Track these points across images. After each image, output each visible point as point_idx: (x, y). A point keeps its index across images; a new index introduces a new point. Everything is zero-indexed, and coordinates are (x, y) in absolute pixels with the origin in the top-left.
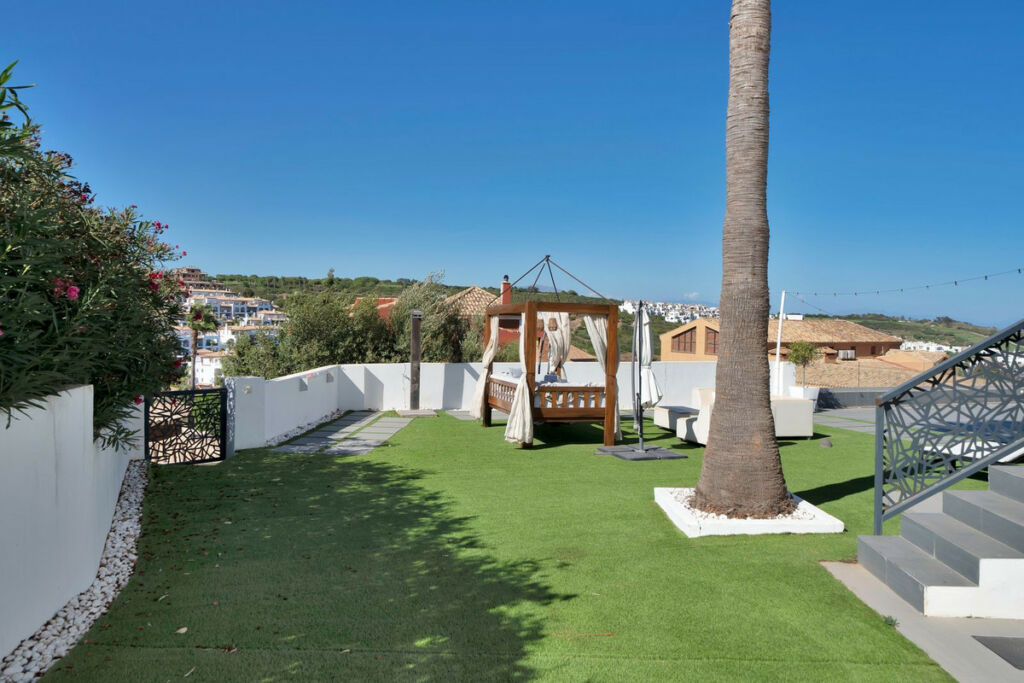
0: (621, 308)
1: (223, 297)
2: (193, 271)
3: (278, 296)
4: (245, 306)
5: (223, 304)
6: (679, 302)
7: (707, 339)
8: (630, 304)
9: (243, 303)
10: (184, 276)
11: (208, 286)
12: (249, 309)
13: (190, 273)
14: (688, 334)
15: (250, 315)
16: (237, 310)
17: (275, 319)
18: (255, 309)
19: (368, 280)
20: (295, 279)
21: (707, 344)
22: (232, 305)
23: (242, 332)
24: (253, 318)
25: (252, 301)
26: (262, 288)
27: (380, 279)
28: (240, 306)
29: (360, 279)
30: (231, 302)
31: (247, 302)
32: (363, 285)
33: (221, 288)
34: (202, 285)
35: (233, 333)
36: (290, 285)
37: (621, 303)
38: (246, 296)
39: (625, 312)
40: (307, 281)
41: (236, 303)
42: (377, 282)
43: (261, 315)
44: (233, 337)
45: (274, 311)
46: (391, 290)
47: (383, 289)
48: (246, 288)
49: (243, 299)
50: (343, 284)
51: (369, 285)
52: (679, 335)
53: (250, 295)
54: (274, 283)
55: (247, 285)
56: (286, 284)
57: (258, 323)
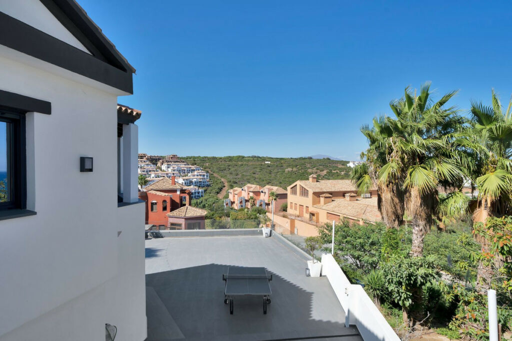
0: (348, 165)
1: (184, 166)
2: (174, 156)
3: (205, 164)
4: (191, 169)
5: (183, 169)
7: (300, 189)
8: (352, 164)
9: (190, 168)
10: (171, 158)
11: (179, 161)
12: (192, 170)
14: (295, 187)
15: (192, 172)
16: (187, 171)
17: (201, 174)
18: (194, 170)
19: (240, 157)
21: (300, 192)
23: (187, 180)
24: (193, 174)
25: (193, 167)
26: (199, 162)
28: (189, 169)
33: (183, 162)
34: (176, 161)
35: (184, 180)
37: (348, 162)
39: (350, 167)
40: (216, 158)
41: (187, 168)
42: (243, 157)
43: (196, 173)
44: (183, 181)
45: (200, 171)
46: (249, 160)
47: (245, 160)
48: (193, 162)
49: (190, 166)
50: (230, 159)
51: (240, 158)
52: (293, 187)
53: (193, 165)
54: (204, 159)
55: (195, 161)
56: (209, 159)
57: (194, 176)
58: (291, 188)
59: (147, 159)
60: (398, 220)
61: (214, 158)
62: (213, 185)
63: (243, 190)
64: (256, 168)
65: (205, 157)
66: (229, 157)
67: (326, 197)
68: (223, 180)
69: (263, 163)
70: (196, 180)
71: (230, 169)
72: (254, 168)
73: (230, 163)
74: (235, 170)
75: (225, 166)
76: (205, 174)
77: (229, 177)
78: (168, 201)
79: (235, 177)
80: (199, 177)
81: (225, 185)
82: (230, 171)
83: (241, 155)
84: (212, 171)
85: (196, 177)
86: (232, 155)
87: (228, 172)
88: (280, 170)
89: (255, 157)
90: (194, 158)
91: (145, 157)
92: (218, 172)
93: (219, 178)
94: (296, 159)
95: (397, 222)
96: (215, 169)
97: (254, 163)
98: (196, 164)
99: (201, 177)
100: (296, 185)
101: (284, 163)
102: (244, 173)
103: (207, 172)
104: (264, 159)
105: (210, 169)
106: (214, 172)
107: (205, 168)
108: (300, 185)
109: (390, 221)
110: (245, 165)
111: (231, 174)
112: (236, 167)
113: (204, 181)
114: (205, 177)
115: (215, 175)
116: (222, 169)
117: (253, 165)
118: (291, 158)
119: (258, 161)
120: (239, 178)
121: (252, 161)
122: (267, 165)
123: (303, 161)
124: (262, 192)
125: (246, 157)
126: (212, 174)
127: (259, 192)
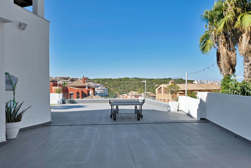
1: (92, 84)
2: (87, 78)
3: (105, 83)
4: (96, 86)
5: (91, 85)
6: (212, 80)
7: (164, 90)
8: (196, 81)
9: (96, 85)
11: (89, 81)
13: (86, 79)
14: (161, 89)
15: (97, 88)
17: (102, 88)
18: (98, 86)
20: (109, 79)
21: (164, 91)
22: (93, 86)
24: (98, 89)
25: (98, 85)
26: (101, 81)
27: (130, 78)
29: (124, 78)
30: (93, 85)
31: (97, 85)
32: (125, 79)
33: (92, 82)
34: (88, 81)
36: (108, 80)
37: (194, 81)
38: (97, 83)
40: (112, 79)
41: (94, 85)
42: (129, 78)
43: (99, 88)
45: (102, 87)
46: (132, 80)
47: (130, 80)
48: (98, 82)
49: (96, 84)
50: (120, 80)
51: (126, 79)
52: (159, 89)
53: (98, 83)
54: (105, 80)
55: (99, 81)
56: (107, 80)
57: (98, 90)
58: (158, 90)
59: (70, 80)
60: (232, 69)
61: (111, 79)
62: (110, 95)
63: (128, 95)
64: (137, 85)
65: (105, 79)
66: (120, 78)
67: (180, 93)
68: (116, 92)
69: (141, 82)
70: (99, 92)
71: (120, 86)
72: (135, 85)
73: (120, 82)
74: (124, 86)
75: (117, 84)
76: (105, 88)
77: (120, 90)
78: (80, 92)
79: (124, 90)
80: (102, 90)
81: (117, 95)
82: (121, 87)
83: (127, 77)
84: (109, 87)
85: (100, 90)
86: (121, 78)
87: (119, 87)
88: (151, 86)
89: (136, 78)
90: (99, 79)
91: (69, 79)
92: (113, 88)
93: (114, 91)
94: (161, 79)
95: (231, 70)
96: (111, 86)
97: (135, 82)
98: (99, 83)
99: (103, 90)
100: (161, 87)
101: (154, 82)
102: (129, 88)
103: (106, 88)
104: (141, 80)
105: (108, 86)
106: (110, 88)
107: (105, 85)
108: (164, 87)
109: (226, 70)
110: (130, 83)
111: (121, 88)
112: (124, 85)
113: (105, 93)
114: (105, 90)
115: (111, 89)
116: (116, 85)
117: (134, 83)
118: (158, 79)
119: (138, 80)
120: (126, 91)
121: (134, 80)
122: (143, 83)
123: (165, 81)
124: (140, 96)
125: (130, 79)
126: (109, 89)
127: (138, 96)
